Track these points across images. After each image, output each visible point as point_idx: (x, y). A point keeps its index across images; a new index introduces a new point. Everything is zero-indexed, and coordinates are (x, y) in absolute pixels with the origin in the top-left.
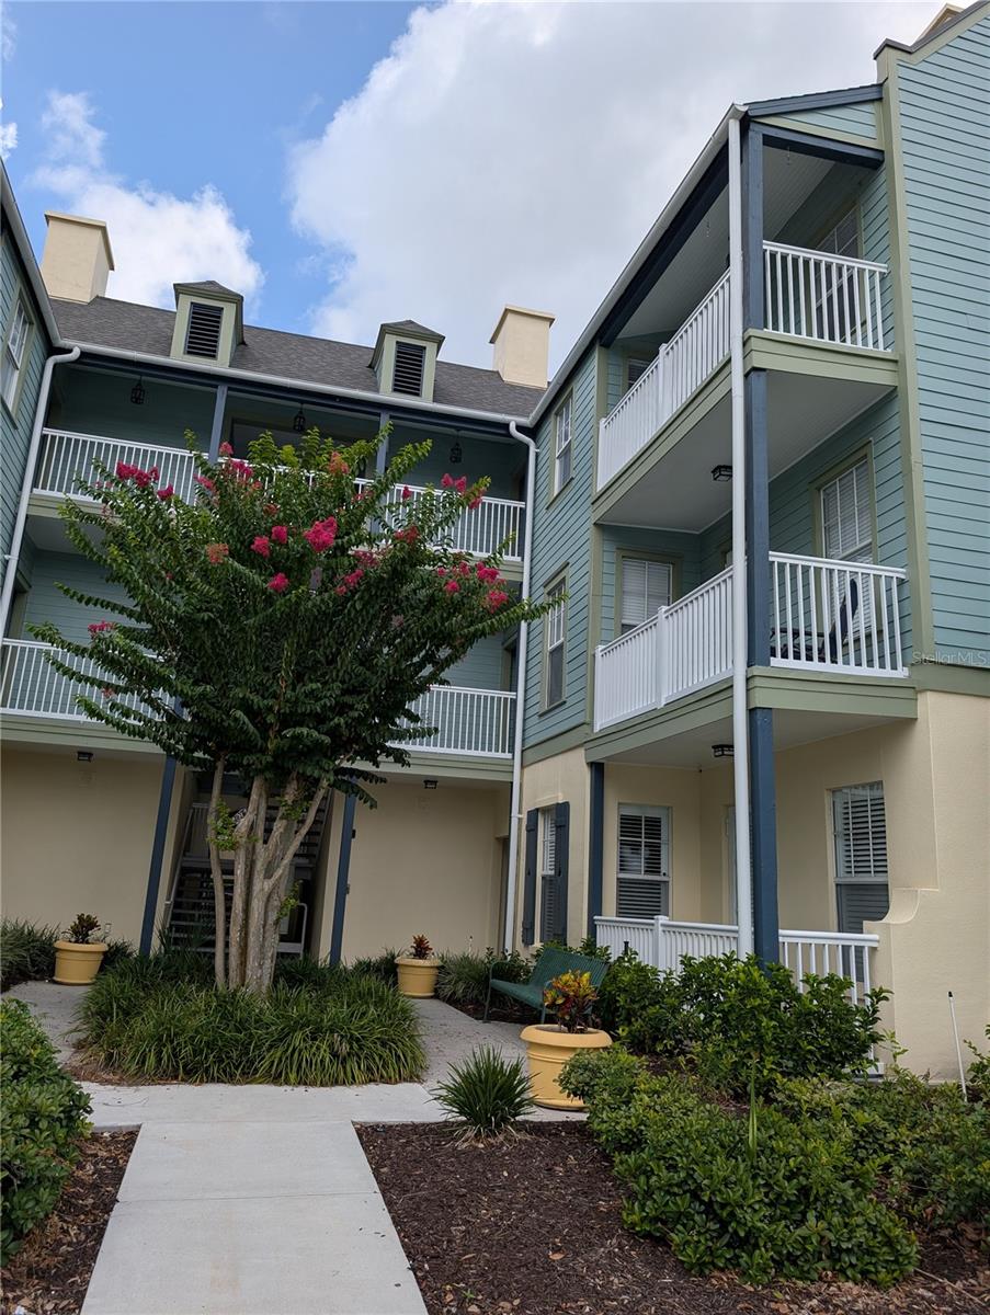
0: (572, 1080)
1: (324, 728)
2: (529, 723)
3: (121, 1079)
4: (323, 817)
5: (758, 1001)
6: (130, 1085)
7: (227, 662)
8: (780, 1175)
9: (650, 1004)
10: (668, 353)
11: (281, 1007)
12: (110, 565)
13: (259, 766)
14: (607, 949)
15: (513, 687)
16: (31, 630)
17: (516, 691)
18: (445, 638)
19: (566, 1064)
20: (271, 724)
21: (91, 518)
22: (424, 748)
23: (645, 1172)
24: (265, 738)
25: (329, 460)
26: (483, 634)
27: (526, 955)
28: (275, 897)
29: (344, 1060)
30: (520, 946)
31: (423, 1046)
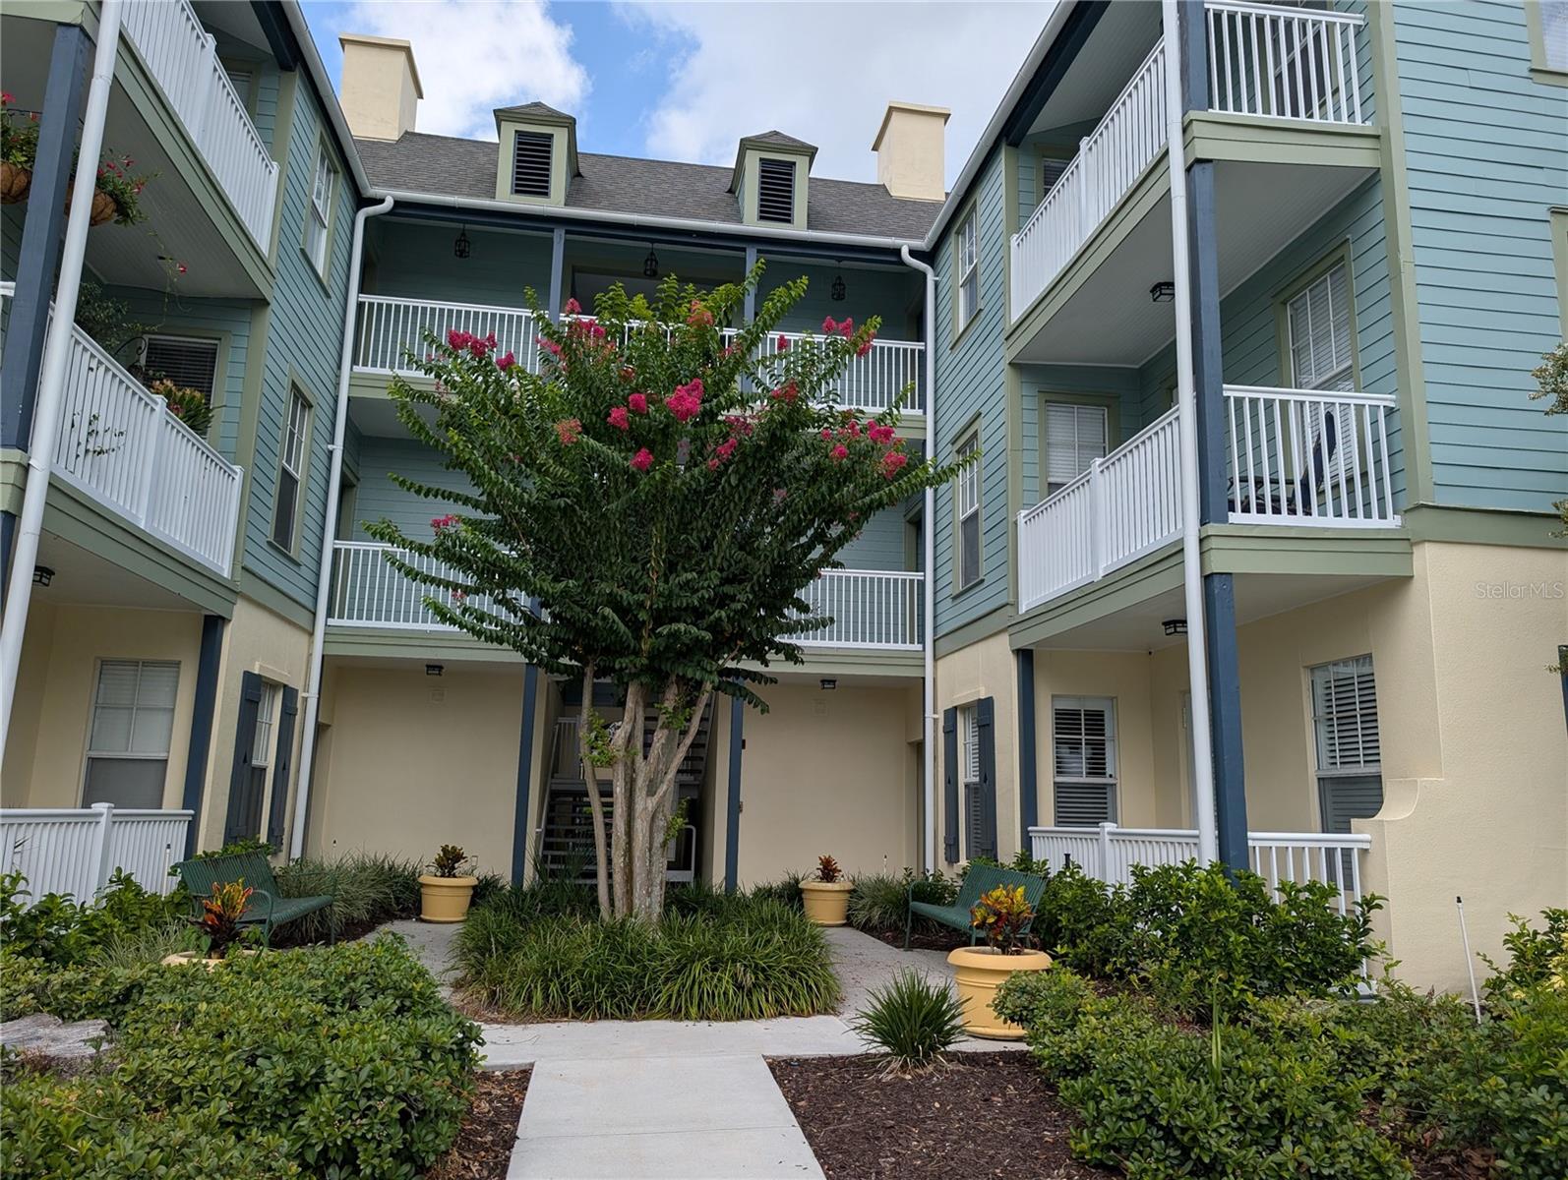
0: (1009, 1004)
1: (705, 623)
2: (941, 608)
3: (507, 1018)
4: (708, 726)
5: (1224, 914)
6: (517, 1024)
7: (589, 554)
8: (1249, 1097)
9: (1097, 923)
10: (1090, 149)
11: (676, 936)
12: (450, 450)
13: (633, 670)
14: (1044, 863)
15: (919, 566)
16: (368, 528)
17: (924, 571)
18: (836, 513)
19: (999, 988)
20: (644, 622)
21: (423, 396)
22: (819, 643)
23: (1094, 1097)
24: (638, 638)
25: (689, 310)
26: (880, 505)
27: (950, 875)
28: (660, 816)
29: (750, 992)
30: (943, 865)
31: (836, 976)
